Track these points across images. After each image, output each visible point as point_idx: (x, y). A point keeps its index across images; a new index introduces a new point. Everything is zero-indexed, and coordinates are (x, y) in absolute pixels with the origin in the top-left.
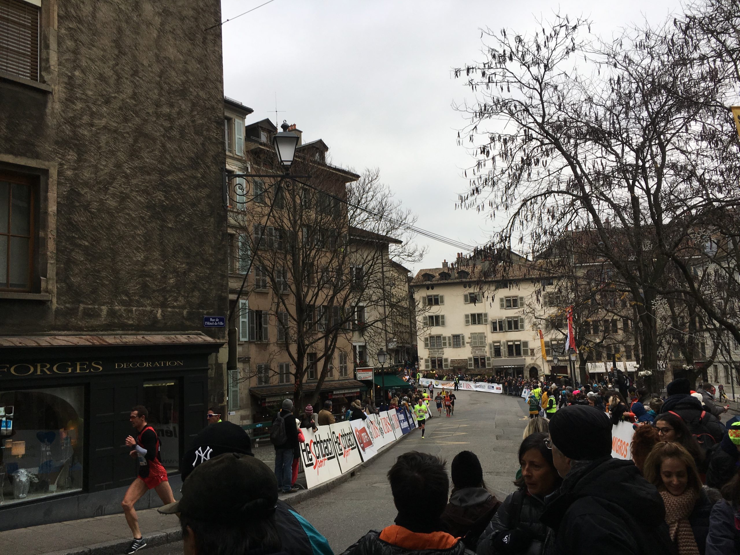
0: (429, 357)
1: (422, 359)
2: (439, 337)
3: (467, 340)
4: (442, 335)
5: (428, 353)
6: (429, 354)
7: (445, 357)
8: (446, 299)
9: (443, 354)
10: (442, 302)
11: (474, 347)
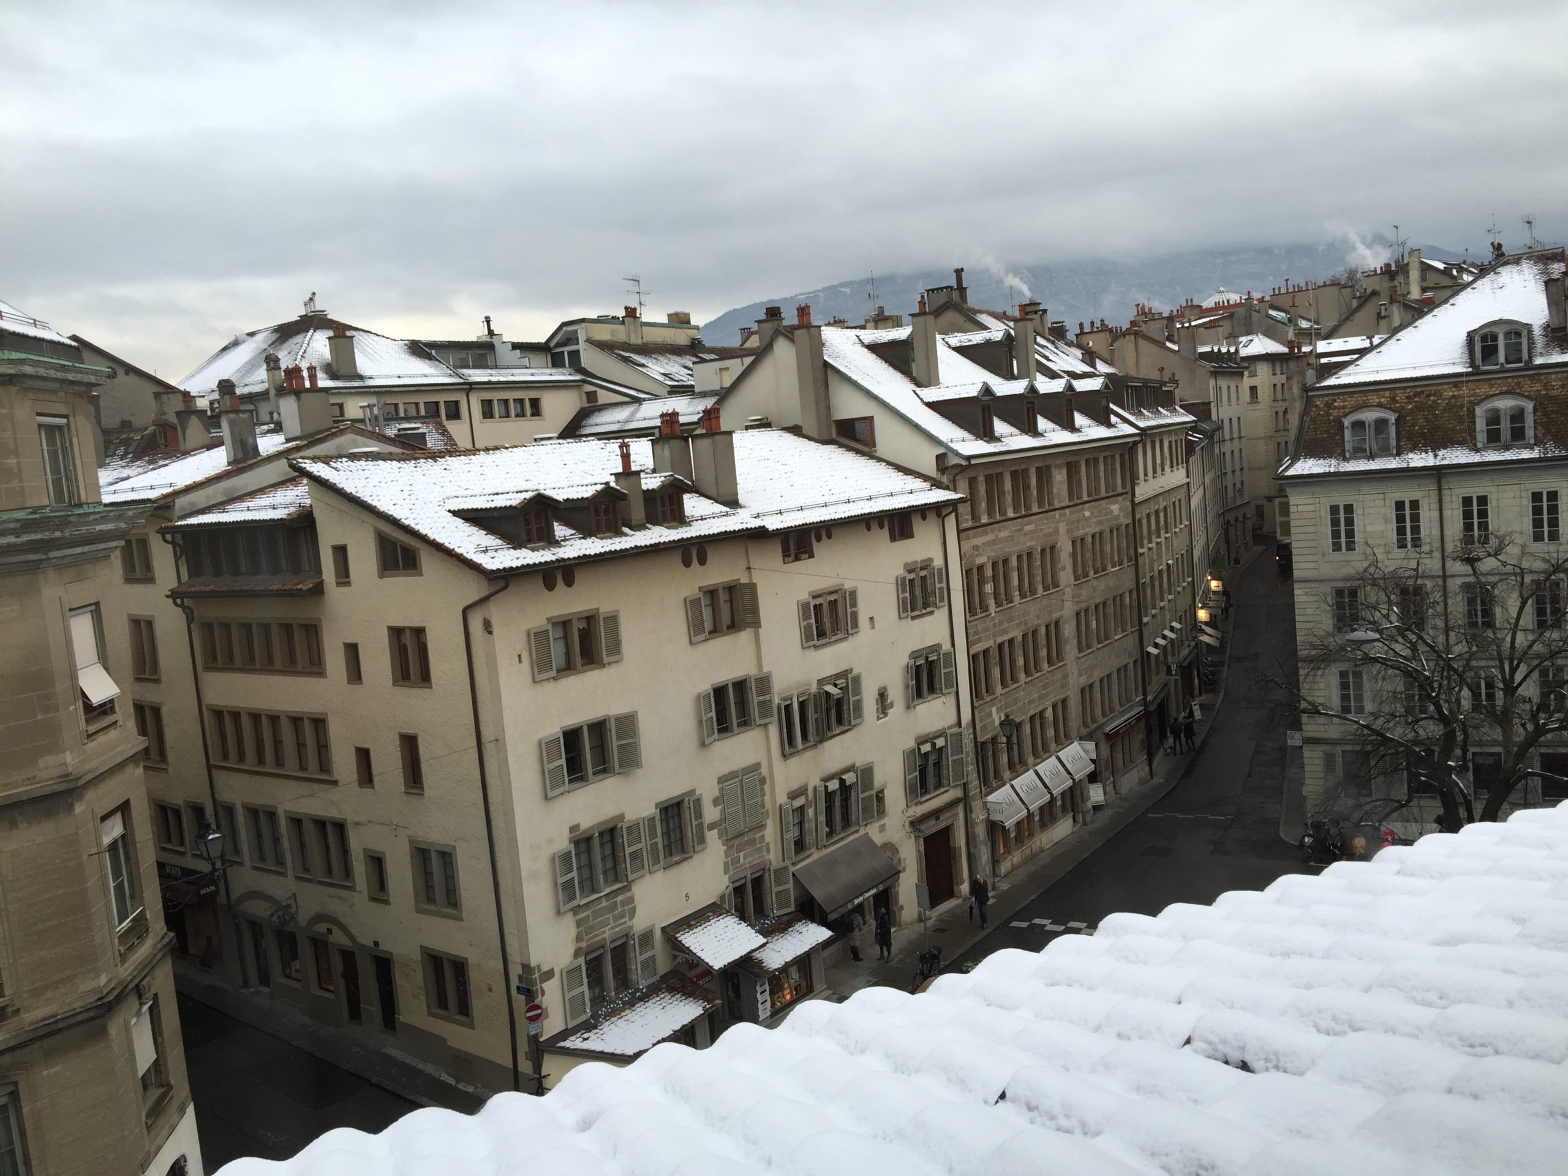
0: (576, 954)
1: (549, 975)
2: (610, 833)
3: (711, 814)
4: (621, 817)
5: (572, 931)
6: (579, 938)
7: (639, 923)
8: (628, 633)
9: (632, 913)
10: (615, 647)
11: (734, 840)
